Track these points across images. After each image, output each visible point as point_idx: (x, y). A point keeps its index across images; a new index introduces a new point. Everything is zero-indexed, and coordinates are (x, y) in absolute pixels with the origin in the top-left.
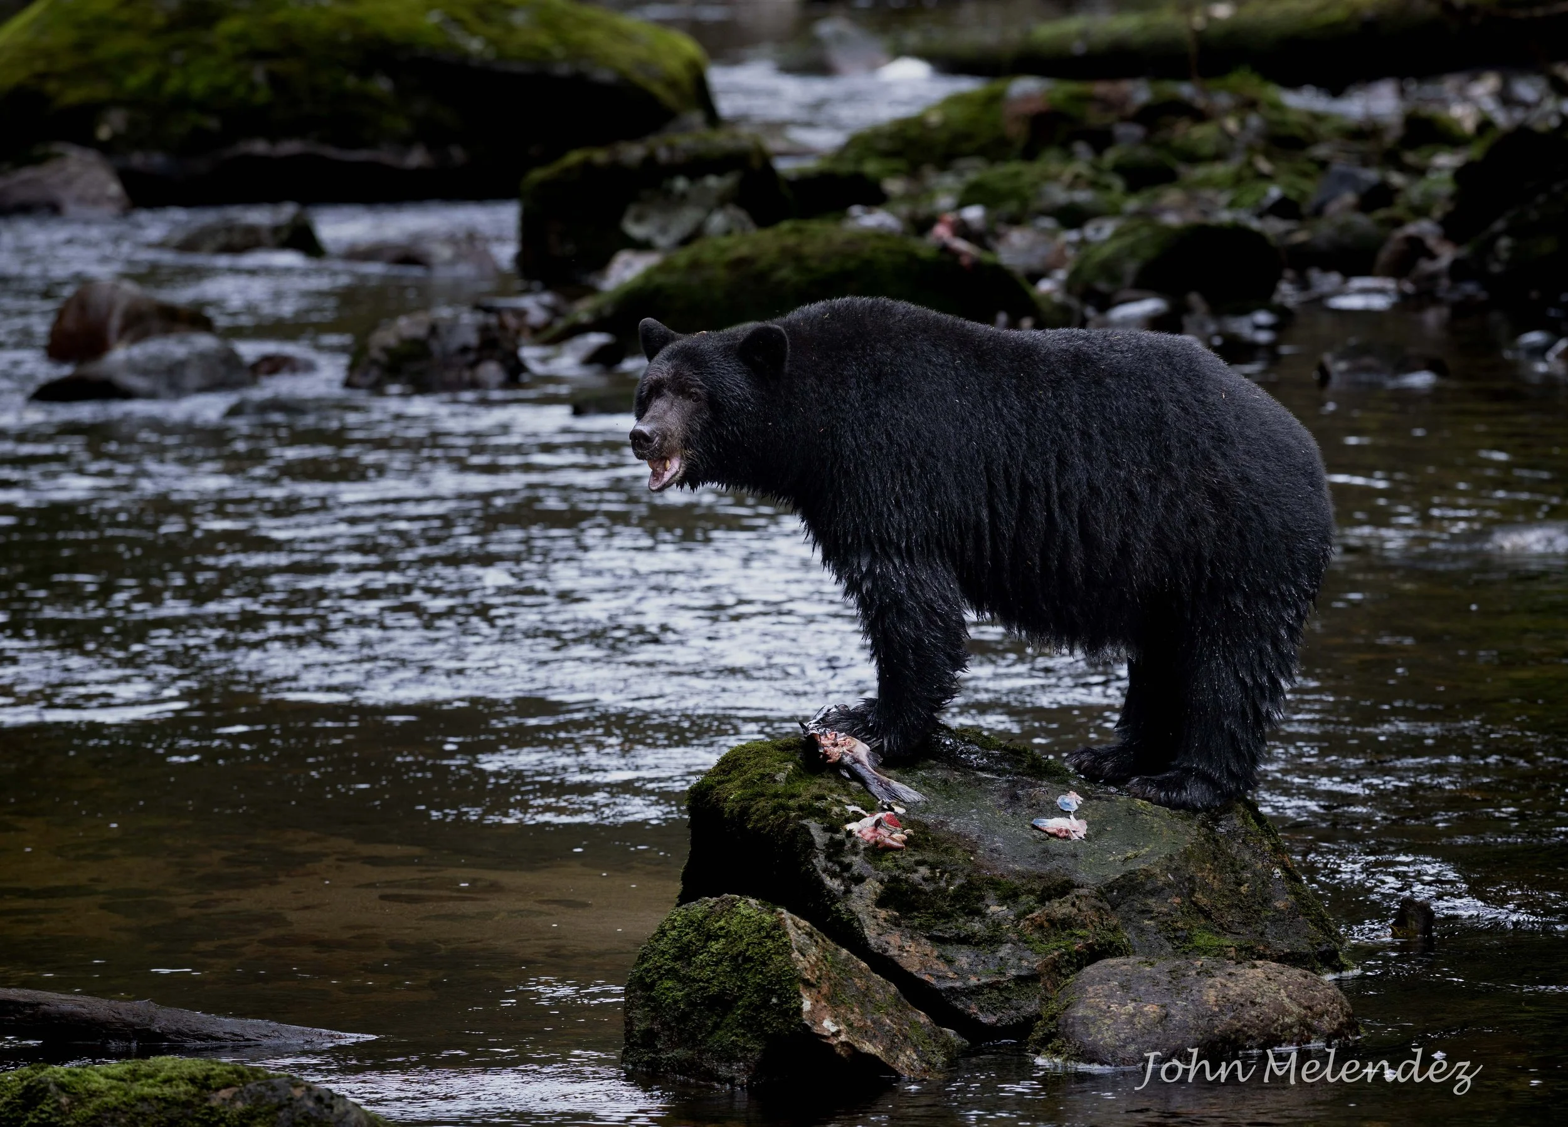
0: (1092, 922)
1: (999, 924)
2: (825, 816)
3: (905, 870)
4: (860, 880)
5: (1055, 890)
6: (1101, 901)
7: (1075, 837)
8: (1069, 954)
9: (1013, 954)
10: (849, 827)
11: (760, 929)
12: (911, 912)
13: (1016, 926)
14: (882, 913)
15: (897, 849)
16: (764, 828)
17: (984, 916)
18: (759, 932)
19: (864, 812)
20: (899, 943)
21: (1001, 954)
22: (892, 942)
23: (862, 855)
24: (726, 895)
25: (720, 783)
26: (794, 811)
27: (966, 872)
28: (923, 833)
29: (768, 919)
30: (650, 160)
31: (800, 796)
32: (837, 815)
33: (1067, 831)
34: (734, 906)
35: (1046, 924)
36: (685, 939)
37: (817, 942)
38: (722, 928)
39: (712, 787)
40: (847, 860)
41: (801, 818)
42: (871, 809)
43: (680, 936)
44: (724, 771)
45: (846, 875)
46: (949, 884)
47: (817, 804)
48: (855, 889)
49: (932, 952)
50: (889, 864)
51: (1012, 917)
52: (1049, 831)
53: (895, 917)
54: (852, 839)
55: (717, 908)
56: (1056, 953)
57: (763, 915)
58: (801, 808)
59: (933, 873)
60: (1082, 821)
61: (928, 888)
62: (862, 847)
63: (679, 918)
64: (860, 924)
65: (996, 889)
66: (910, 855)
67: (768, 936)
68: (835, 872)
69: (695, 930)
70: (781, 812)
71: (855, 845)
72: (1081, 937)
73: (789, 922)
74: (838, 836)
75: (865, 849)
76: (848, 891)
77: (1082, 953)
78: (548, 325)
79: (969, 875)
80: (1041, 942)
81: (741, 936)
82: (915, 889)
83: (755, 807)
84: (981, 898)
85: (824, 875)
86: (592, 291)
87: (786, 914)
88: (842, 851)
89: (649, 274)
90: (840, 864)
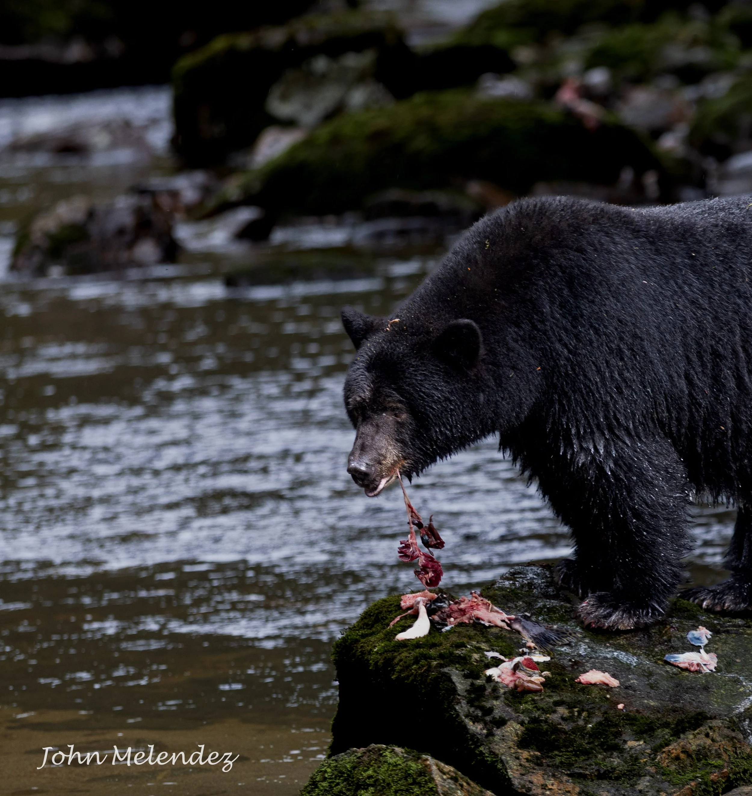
0: (726, 751)
1: (637, 759)
2: (466, 663)
3: (545, 711)
4: (501, 723)
5: (689, 722)
6: (733, 730)
7: (706, 670)
8: (706, 784)
9: (652, 787)
10: (489, 672)
11: (407, 776)
12: (552, 751)
13: (653, 759)
14: (525, 754)
15: (535, 692)
16: (408, 677)
17: (621, 751)
18: (406, 778)
19: (502, 657)
20: (542, 781)
21: (639, 788)
22: (535, 780)
23: (502, 699)
24: (373, 745)
25: (363, 636)
26: (435, 659)
27: (603, 710)
28: (559, 674)
29: (414, 766)
30: (291, 42)
31: (441, 644)
32: (477, 661)
33: (698, 665)
34: (381, 755)
35: (682, 756)
36: (336, 790)
37: (462, 786)
38: (370, 777)
39: (357, 641)
40: (488, 705)
41: (441, 666)
42: (509, 654)
43: (331, 787)
44: (367, 625)
45: (488, 718)
46: (587, 722)
47: (458, 652)
48: (498, 732)
49: (574, 788)
50: (530, 707)
51: (648, 751)
52: (681, 665)
53: (537, 758)
54: (492, 684)
55: (365, 758)
56: (693, 784)
57: (409, 763)
58: (441, 656)
59: (572, 712)
60: (713, 655)
61: (566, 727)
62: (502, 691)
63: (329, 770)
64: (504, 765)
65: (632, 724)
66: (549, 696)
67: (414, 783)
68: (477, 716)
69: (345, 780)
70: (423, 662)
71: (495, 689)
72: (716, 767)
73: (434, 768)
74: (479, 682)
75: (505, 693)
76: (490, 734)
77: (718, 782)
78: (201, 203)
79: (606, 713)
80: (679, 773)
81: (388, 784)
82: (555, 729)
83: (398, 658)
84: (618, 734)
85: (467, 720)
86: (241, 169)
87: (431, 761)
88: (483, 696)
89: (294, 150)
90: (482, 708)
